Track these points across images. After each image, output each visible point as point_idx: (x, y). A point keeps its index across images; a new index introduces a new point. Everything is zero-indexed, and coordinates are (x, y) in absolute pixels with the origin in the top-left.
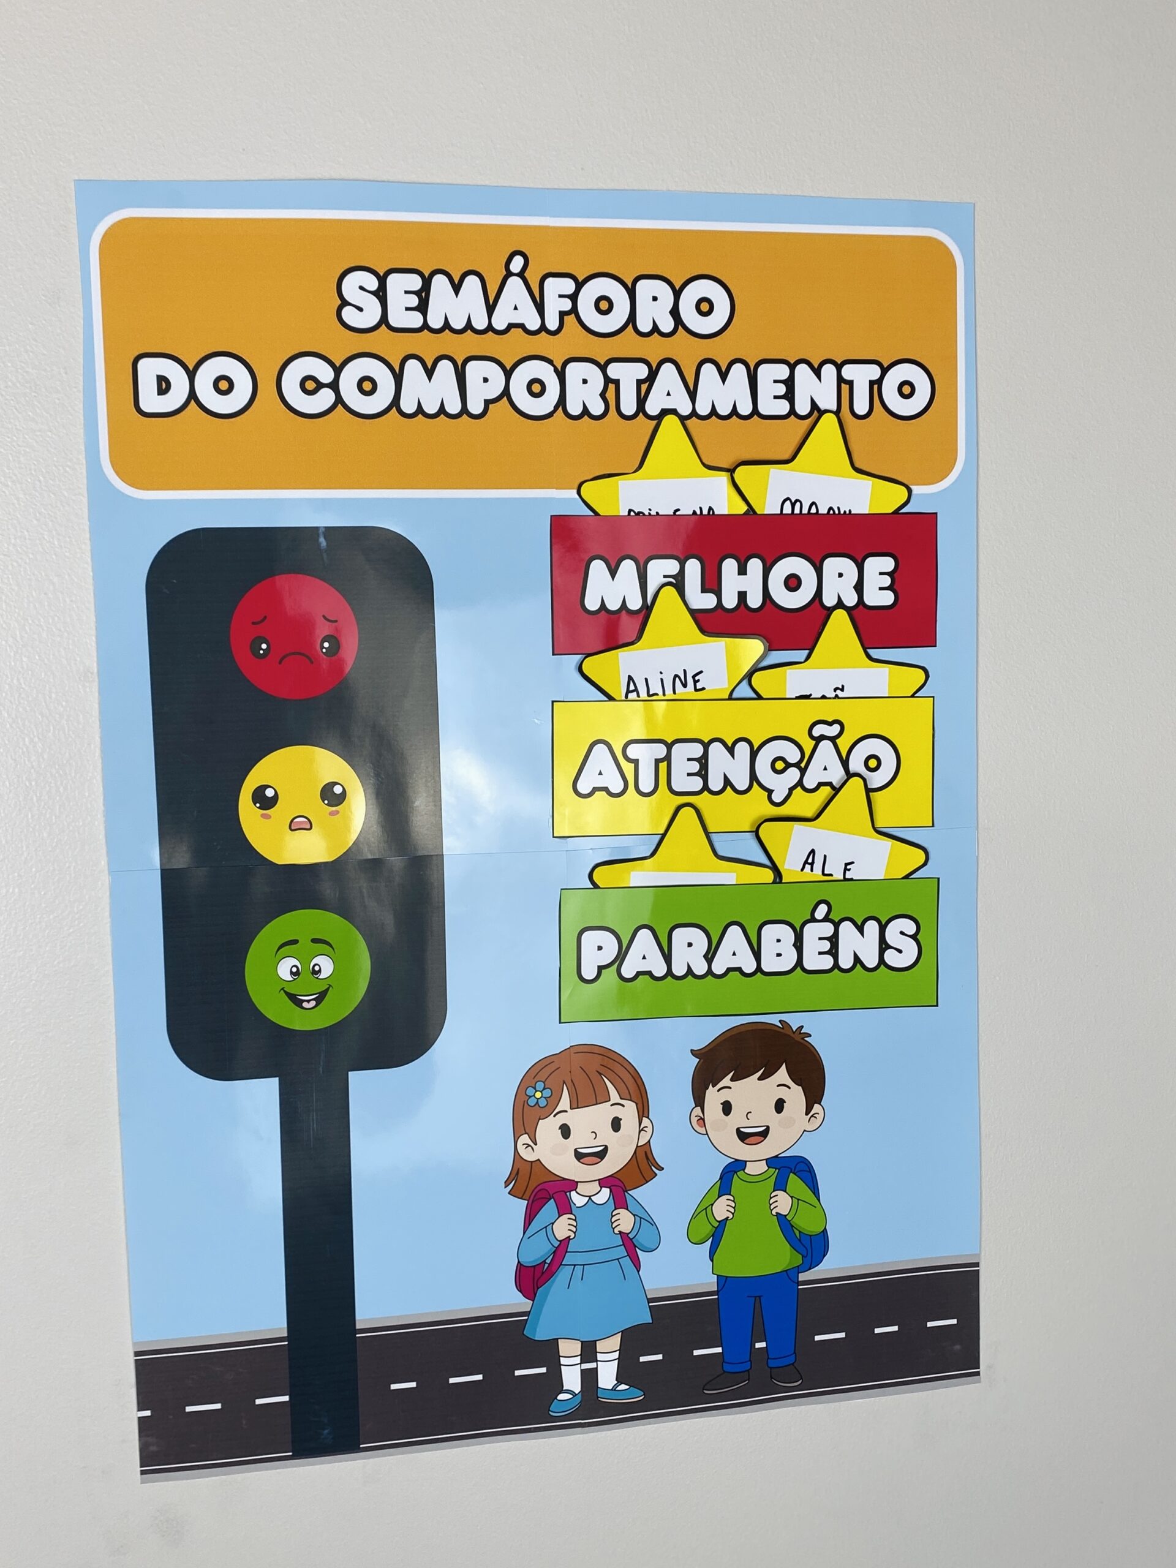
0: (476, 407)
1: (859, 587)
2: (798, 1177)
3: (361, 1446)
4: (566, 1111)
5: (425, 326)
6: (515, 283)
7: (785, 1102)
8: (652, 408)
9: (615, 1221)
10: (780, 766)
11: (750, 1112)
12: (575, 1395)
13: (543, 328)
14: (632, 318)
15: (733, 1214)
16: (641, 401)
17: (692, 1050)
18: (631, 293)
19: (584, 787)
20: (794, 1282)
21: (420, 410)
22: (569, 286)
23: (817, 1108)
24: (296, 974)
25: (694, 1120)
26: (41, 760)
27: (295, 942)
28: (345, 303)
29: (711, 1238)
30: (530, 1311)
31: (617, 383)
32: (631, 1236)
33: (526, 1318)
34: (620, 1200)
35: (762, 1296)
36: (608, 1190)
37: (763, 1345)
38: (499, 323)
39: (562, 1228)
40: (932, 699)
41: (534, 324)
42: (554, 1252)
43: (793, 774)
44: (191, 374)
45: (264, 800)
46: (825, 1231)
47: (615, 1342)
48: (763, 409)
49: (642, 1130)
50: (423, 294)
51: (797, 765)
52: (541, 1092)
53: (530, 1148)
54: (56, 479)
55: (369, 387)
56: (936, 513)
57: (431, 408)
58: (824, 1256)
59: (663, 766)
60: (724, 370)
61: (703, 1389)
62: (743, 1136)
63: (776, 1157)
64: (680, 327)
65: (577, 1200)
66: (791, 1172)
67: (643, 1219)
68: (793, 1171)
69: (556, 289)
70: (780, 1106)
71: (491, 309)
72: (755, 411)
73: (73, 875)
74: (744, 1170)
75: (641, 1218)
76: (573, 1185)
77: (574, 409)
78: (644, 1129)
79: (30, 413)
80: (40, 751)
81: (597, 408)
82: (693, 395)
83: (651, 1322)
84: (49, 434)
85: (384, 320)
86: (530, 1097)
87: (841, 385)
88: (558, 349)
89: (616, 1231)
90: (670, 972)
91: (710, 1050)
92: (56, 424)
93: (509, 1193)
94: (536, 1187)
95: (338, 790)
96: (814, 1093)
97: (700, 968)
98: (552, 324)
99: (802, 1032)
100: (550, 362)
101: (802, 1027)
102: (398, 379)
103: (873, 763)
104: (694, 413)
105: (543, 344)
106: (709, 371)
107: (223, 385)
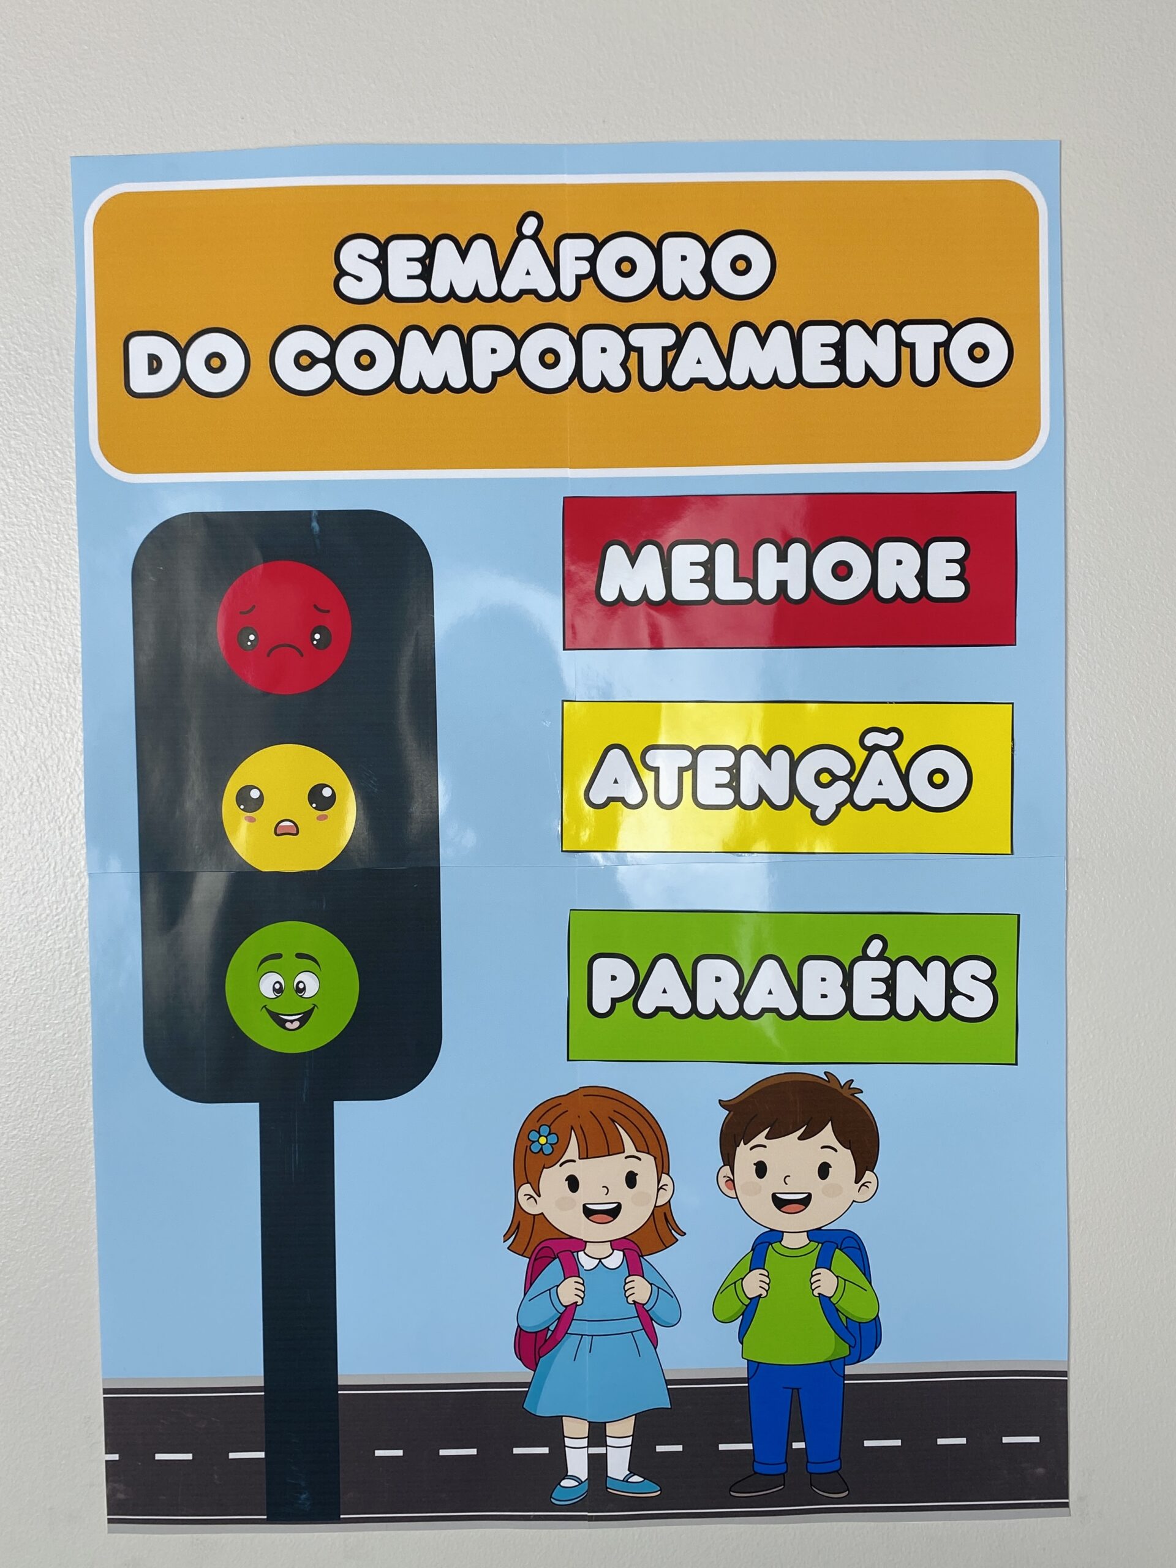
0: (482, 379)
1: (922, 576)
2: (844, 1253)
3: (342, 1516)
4: (574, 1161)
5: (429, 295)
6: (528, 248)
7: (831, 1167)
8: (680, 377)
9: (628, 1290)
10: (825, 778)
11: (789, 1176)
12: (581, 1482)
13: (558, 293)
14: (658, 280)
15: (767, 1291)
17: (720, 1101)
18: (657, 253)
19: (598, 797)
20: (840, 1376)
21: (421, 384)
22: (586, 247)
23: (868, 1176)
24: (279, 991)
25: (722, 1181)
26: (23, 753)
27: (279, 956)
28: (343, 273)
29: (741, 1317)
30: (531, 1382)
31: (640, 351)
32: (647, 1307)
33: (527, 1389)
34: (634, 1266)
35: (800, 1388)
36: (622, 1253)
37: (802, 1445)
38: (510, 289)
39: (568, 1292)
40: (1011, 705)
41: (547, 289)
42: (559, 1319)
43: (841, 790)
44: (183, 352)
45: (248, 802)
46: (876, 1320)
47: (628, 1426)
48: (808, 377)
49: (661, 1188)
50: (427, 261)
51: (846, 778)
52: (546, 1137)
53: (532, 1199)
54: (46, 463)
55: (365, 360)
56: (1015, 493)
57: (433, 382)
58: (876, 1348)
59: (688, 776)
60: (763, 335)
61: (730, 1491)
62: (780, 1203)
63: (819, 1229)
64: (712, 287)
65: (586, 1262)
66: (837, 1248)
67: (661, 1288)
68: (839, 1247)
69: (572, 251)
70: (824, 1171)
71: (500, 275)
72: (800, 379)
73: (53, 876)
74: (780, 1242)
75: (659, 1288)
76: (582, 1245)
77: (591, 379)
78: (663, 1187)
79: (22, 396)
80: (22, 744)
81: (617, 378)
82: (726, 362)
83: (670, 1407)
84: (40, 416)
85: (384, 289)
86: (534, 1142)
87: (900, 348)
88: (572, 315)
89: (630, 1300)
90: (694, 1010)
91: (740, 1102)
92: (47, 407)
93: (508, 1248)
94: (538, 1245)
95: (327, 792)
96: (866, 1158)
97: (730, 1006)
98: (568, 289)
99: (851, 1087)
100: (565, 330)
101: (852, 1081)
102: (398, 351)
103: (938, 779)
104: (728, 383)
105: (557, 311)
106: (746, 336)
107: (215, 363)
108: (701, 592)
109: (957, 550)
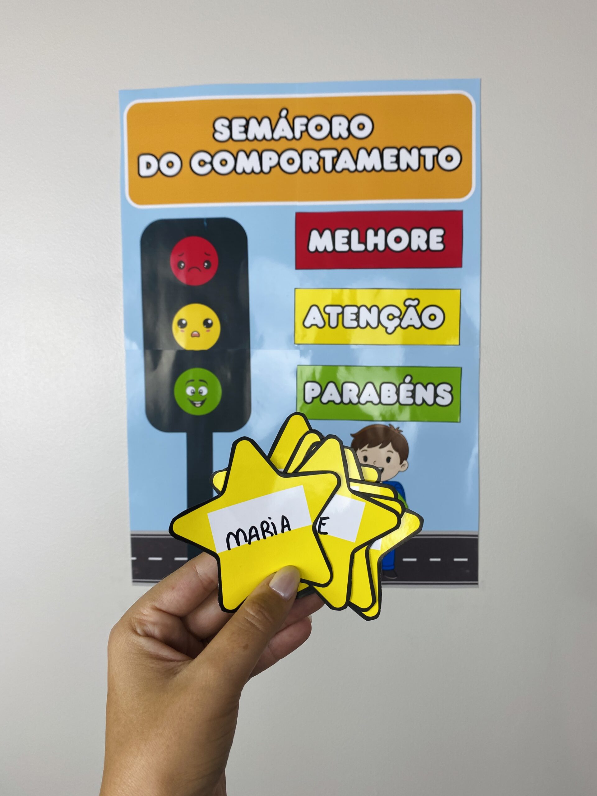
0: (266, 169)
1: (428, 242)
5: (247, 139)
6: (283, 121)
7: (391, 459)
8: (339, 167)
10: (391, 317)
11: (376, 461)
13: (294, 137)
14: (330, 132)
17: (351, 434)
18: (330, 122)
19: (307, 324)
21: (244, 171)
22: (305, 121)
23: (405, 462)
24: (193, 393)
27: (193, 380)
28: (216, 131)
31: (324, 159)
38: (276, 136)
40: (460, 290)
41: (290, 136)
43: (397, 321)
44: (159, 161)
45: (181, 324)
48: (386, 168)
50: (246, 127)
51: (399, 317)
54: (110, 202)
55: (224, 163)
56: (463, 211)
57: (248, 170)
59: (340, 316)
60: (369, 152)
63: (387, 481)
64: (351, 135)
69: (300, 122)
70: (388, 460)
71: (273, 131)
72: (383, 168)
77: (306, 168)
81: (315, 168)
82: (356, 162)
84: (108, 185)
85: (231, 137)
87: (420, 157)
88: (299, 146)
91: (358, 435)
95: (210, 322)
96: (404, 455)
97: (355, 400)
98: (298, 135)
99: (399, 430)
100: (296, 151)
101: (399, 428)
102: (236, 159)
103: (432, 317)
104: (356, 170)
105: (294, 144)
106: (363, 153)
107: (170, 165)
108: (346, 248)
109: (441, 232)
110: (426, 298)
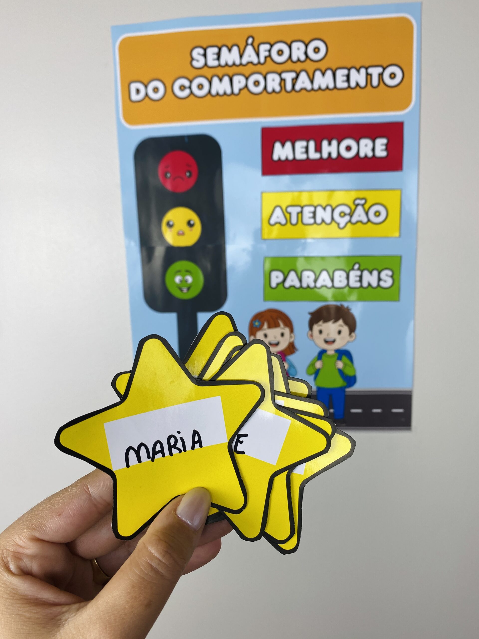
0: (236, 91)
1: (373, 149)
2: (346, 357)
4: (266, 330)
5: (219, 65)
6: (250, 48)
7: (341, 332)
8: (298, 87)
10: (342, 214)
11: (328, 334)
13: (259, 62)
14: (290, 57)
15: (322, 367)
16: (294, 85)
17: (308, 312)
18: (290, 47)
19: (272, 222)
20: (344, 391)
21: (217, 94)
23: (353, 334)
24: (181, 281)
25: (309, 335)
28: (193, 59)
29: (315, 374)
31: (285, 80)
35: (332, 395)
37: (332, 411)
38: (244, 61)
40: (401, 190)
41: (256, 61)
43: (347, 218)
44: (146, 87)
45: (169, 225)
46: (355, 376)
48: (338, 86)
50: (219, 54)
51: (349, 214)
52: (258, 323)
55: (200, 87)
56: (403, 122)
57: (221, 93)
58: (355, 383)
59: (300, 215)
60: (323, 73)
62: (326, 342)
63: (338, 349)
64: (308, 58)
67: (291, 365)
68: (344, 354)
69: (264, 48)
70: (339, 332)
71: (241, 56)
72: (335, 87)
74: (326, 353)
77: (270, 89)
81: (278, 89)
82: (312, 82)
85: (206, 64)
86: (254, 324)
87: (367, 76)
88: (263, 69)
90: (301, 286)
91: (315, 313)
95: (192, 222)
96: (352, 328)
97: (312, 285)
98: (262, 60)
99: (348, 308)
100: (261, 74)
101: (349, 306)
102: (210, 83)
103: (378, 214)
104: (312, 89)
105: (259, 68)
106: (318, 74)
107: (156, 90)
108: (304, 157)
109: (384, 141)
110: (372, 197)
